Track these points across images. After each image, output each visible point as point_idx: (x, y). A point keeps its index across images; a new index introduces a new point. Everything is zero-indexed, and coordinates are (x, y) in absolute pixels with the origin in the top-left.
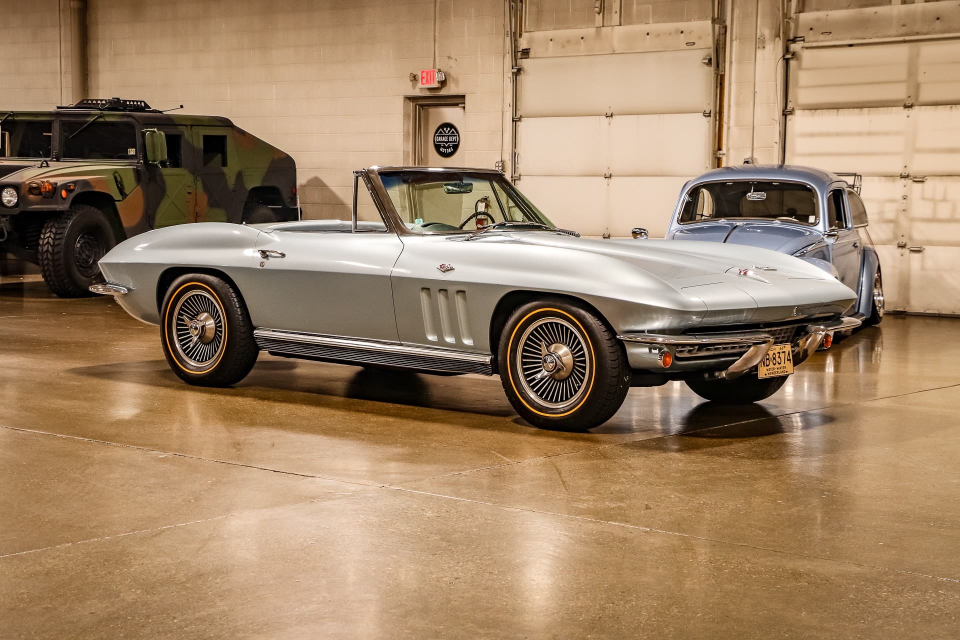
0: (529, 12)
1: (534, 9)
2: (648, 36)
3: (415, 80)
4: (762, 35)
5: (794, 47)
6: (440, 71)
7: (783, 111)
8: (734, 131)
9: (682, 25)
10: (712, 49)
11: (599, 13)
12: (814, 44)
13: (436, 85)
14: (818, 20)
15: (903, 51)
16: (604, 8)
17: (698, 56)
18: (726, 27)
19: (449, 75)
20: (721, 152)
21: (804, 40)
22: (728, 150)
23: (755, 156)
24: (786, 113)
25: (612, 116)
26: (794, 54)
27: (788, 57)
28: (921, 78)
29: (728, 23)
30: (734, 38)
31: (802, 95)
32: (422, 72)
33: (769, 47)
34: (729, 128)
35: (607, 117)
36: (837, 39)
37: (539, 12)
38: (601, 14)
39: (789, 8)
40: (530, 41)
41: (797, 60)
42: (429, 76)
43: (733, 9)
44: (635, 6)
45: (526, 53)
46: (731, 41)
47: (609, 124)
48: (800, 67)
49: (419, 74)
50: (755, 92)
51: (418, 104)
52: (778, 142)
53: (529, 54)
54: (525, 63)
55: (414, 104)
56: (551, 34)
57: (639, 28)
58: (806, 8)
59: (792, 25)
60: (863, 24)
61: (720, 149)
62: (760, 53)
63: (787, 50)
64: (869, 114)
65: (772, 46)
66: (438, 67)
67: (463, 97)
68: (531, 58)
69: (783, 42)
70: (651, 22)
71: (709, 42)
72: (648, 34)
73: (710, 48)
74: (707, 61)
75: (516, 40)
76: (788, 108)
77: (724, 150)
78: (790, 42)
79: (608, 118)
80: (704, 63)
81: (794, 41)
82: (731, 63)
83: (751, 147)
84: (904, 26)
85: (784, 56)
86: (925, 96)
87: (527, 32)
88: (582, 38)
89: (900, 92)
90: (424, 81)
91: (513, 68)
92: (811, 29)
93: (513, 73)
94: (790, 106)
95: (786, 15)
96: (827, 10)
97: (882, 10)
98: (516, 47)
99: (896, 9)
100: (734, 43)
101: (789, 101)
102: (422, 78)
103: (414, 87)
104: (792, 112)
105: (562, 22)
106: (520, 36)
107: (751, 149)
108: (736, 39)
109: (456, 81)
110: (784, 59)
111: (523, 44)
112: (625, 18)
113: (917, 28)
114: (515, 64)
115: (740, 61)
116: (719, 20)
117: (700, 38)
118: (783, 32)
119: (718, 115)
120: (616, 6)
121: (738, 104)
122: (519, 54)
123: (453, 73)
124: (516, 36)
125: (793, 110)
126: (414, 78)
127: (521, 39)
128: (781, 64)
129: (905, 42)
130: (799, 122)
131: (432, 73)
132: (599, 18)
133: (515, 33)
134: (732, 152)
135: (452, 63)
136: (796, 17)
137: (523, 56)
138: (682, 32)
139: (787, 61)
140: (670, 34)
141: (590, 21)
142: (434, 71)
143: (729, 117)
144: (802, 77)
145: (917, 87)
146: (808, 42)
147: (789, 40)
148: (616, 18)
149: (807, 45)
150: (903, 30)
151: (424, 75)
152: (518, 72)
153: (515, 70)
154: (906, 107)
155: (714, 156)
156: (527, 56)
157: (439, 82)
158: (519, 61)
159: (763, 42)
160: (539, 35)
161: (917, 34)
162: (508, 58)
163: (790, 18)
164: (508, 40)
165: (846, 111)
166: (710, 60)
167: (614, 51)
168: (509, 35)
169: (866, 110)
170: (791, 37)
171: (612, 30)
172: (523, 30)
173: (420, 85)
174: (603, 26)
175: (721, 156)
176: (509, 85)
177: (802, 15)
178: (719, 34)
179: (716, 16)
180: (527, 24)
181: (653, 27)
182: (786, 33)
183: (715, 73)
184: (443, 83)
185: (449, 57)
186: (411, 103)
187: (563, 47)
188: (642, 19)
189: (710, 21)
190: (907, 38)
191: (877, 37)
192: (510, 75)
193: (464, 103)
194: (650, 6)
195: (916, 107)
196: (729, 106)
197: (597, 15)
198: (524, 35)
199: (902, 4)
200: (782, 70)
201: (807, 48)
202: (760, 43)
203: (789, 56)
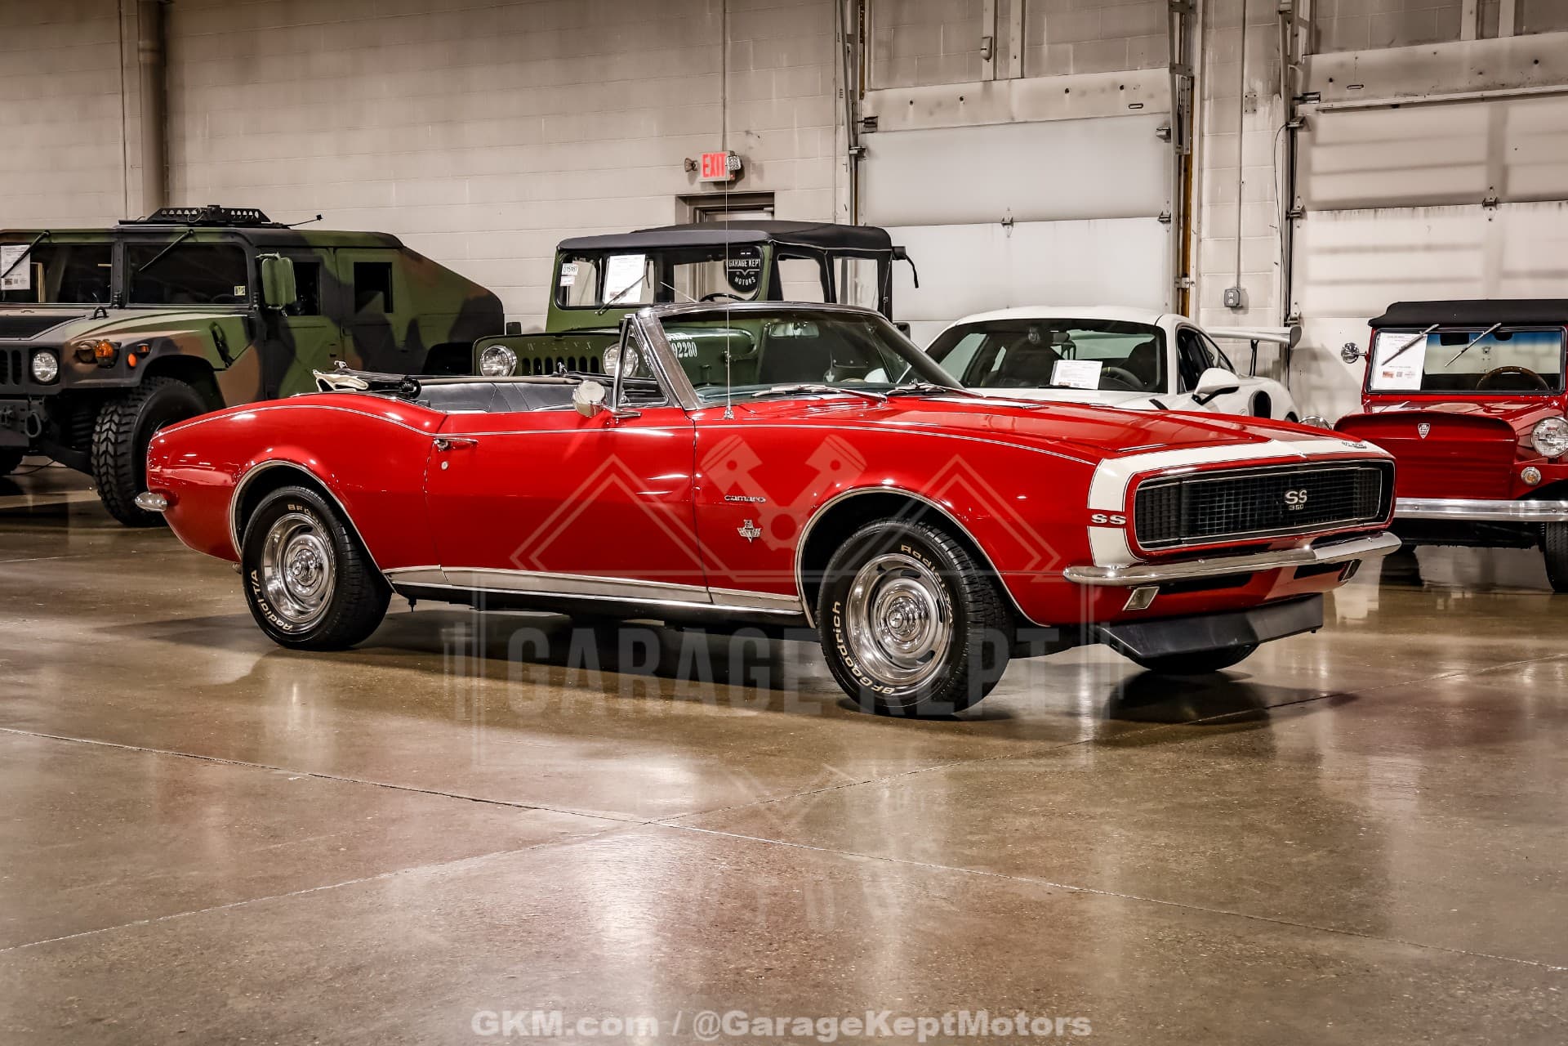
0: (876, 58)
1: (883, 53)
2: (1067, 95)
3: (693, 169)
4: (1252, 91)
5: (1303, 109)
6: (733, 154)
7: (1287, 213)
8: (1208, 245)
9: (1122, 76)
10: (1171, 116)
11: (988, 59)
12: (1336, 105)
13: (727, 177)
14: (1342, 65)
15: (1479, 115)
16: (996, 50)
17: (1149, 125)
18: (1193, 78)
19: (749, 160)
20: (1187, 279)
21: (1319, 99)
22: (1199, 275)
23: (1243, 285)
24: (1292, 215)
25: (1011, 223)
26: (1303, 121)
27: (1294, 126)
28: (1511, 157)
29: (1196, 72)
30: (1206, 96)
31: (1317, 187)
32: (705, 156)
33: (1263, 110)
34: (1199, 241)
35: (1004, 224)
36: (1372, 97)
37: (892, 58)
38: (991, 60)
39: (1294, 45)
40: (878, 104)
41: (1309, 130)
42: (715, 161)
43: (1203, 50)
44: (1045, 48)
45: (871, 123)
46: (1202, 99)
47: (1008, 236)
48: (1313, 142)
49: (700, 160)
50: (1241, 183)
51: (700, 209)
52: (1279, 262)
53: (876, 126)
54: (870, 140)
55: (693, 207)
56: (911, 92)
57: (1052, 82)
58: (1322, 48)
59: (1300, 73)
60: (1413, 70)
61: (1185, 275)
62: (1247, 119)
63: (1291, 114)
64: (1426, 215)
65: (1267, 109)
66: (730, 147)
67: (771, 195)
68: (880, 132)
69: (1286, 102)
70: (1072, 72)
71: (1166, 102)
72: (1067, 91)
73: (1168, 113)
74: (1164, 133)
75: (854, 104)
76: (1295, 207)
77: (1192, 276)
78: (1296, 102)
79: (1006, 227)
80: (1160, 137)
81: (1303, 99)
82: (1202, 135)
83: (1236, 270)
84: (1481, 73)
85: (1287, 124)
86: (1516, 186)
87: (871, 90)
88: (961, 99)
89: (1476, 180)
90: (708, 171)
91: (850, 149)
92: (1331, 80)
93: (850, 155)
94: (1298, 204)
95: (1289, 59)
96: (1356, 50)
97: (1445, 48)
98: (854, 114)
99: (1468, 46)
100: (1207, 103)
101: (1296, 196)
102: (705, 166)
103: (692, 180)
104: (1301, 214)
105: (927, 73)
106: (862, 96)
107: (1236, 274)
108: (1210, 98)
109: (760, 171)
110: (1287, 129)
111: (867, 109)
112: (1030, 65)
113: (1503, 77)
114: (854, 140)
115: (1216, 133)
116: (1181, 68)
117: (1151, 96)
118: (1285, 86)
119: (1182, 221)
120: (1015, 48)
121: (1214, 203)
122: (861, 126)
123: (755, 157)
124: (854, 97)
125: (1303, 210)
126: (692, 166)
127: (863, 102)
128: (1282, 136)
129: (1483, 99)
130: (1314, 230)
131: (720, 158)
132: (987, 67)
133: (853, 92)
134: (1205, 280)
135: (752, 141)
136: (1306, 60)
137: (868, 130)
138: (1122, 88)
139: (1292, 133)
140: (1103, 90)
141: (973, 71)
142: (723, 156)
143: (1199, 222)
144: (1317, 157)
145: (1505, 172)
146: (1326, 101)
147: (1295, 99)
148: (1015, 66)
149: (1324, 105)
150: (1480, 80)
151: (708, 161)
152: (859, 155)
153: (855, 152)
154: (1486, 204)
155: (1177, 285)
156: (874, 129)
157: (731, 172)
158: (861, 137)
159: (1254, 101)
160: (891, 94)
161: (1503, 86)
162: (843, 132)
163: (1296, 64)
164: (842, 104)
165: (1389, 211)
166: (1169, 132)
167: (1013, 119)
168: (844, 96)
169: (1421, 209)
170: (1299, 94)
171: (1009, 85)
172: (866, 87)
173: (701, 178)
174: (995, 79)
175: (1187, 286)
176: (845, 176)
177: (1315, 58)
178: (1183, 90)
179: (1177, 61)
180: (873, 77)
181: (1074, 79)
182: (1290, 88)
183: (1177, 153)
184: (738, 174)
185: (748, 132)
186: (688, 207)
187: (931, 113)
188: (1058, 67)
189: (1167, 70)
190: (1487, 93)
191: (1438, 92)
192: (846, 159)
193: (773, 206)
194: (1070, 47)
195: (1504, 206)
196: (1200, 206)
197: (984, 61)
198: (868, 95)
199: (1477, 39)
200: (1285, 147)
201: (1324, 111)
202: (1248, 104)
203: (1295, 124)
